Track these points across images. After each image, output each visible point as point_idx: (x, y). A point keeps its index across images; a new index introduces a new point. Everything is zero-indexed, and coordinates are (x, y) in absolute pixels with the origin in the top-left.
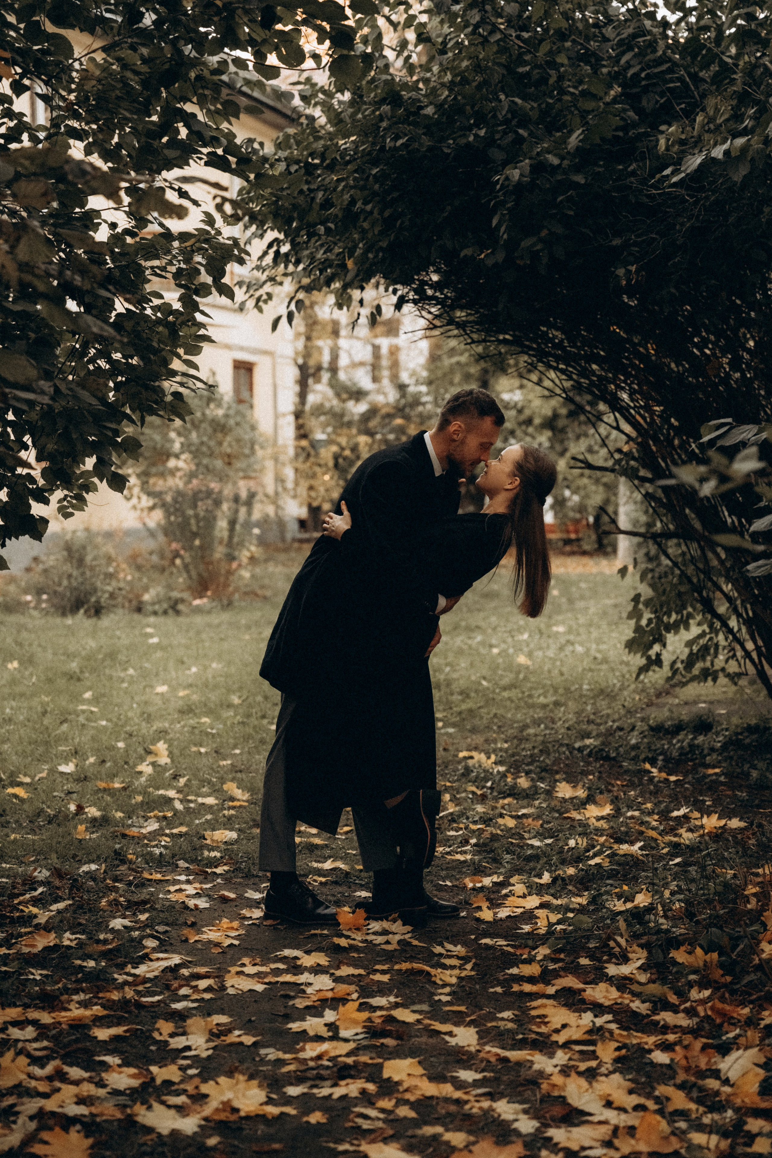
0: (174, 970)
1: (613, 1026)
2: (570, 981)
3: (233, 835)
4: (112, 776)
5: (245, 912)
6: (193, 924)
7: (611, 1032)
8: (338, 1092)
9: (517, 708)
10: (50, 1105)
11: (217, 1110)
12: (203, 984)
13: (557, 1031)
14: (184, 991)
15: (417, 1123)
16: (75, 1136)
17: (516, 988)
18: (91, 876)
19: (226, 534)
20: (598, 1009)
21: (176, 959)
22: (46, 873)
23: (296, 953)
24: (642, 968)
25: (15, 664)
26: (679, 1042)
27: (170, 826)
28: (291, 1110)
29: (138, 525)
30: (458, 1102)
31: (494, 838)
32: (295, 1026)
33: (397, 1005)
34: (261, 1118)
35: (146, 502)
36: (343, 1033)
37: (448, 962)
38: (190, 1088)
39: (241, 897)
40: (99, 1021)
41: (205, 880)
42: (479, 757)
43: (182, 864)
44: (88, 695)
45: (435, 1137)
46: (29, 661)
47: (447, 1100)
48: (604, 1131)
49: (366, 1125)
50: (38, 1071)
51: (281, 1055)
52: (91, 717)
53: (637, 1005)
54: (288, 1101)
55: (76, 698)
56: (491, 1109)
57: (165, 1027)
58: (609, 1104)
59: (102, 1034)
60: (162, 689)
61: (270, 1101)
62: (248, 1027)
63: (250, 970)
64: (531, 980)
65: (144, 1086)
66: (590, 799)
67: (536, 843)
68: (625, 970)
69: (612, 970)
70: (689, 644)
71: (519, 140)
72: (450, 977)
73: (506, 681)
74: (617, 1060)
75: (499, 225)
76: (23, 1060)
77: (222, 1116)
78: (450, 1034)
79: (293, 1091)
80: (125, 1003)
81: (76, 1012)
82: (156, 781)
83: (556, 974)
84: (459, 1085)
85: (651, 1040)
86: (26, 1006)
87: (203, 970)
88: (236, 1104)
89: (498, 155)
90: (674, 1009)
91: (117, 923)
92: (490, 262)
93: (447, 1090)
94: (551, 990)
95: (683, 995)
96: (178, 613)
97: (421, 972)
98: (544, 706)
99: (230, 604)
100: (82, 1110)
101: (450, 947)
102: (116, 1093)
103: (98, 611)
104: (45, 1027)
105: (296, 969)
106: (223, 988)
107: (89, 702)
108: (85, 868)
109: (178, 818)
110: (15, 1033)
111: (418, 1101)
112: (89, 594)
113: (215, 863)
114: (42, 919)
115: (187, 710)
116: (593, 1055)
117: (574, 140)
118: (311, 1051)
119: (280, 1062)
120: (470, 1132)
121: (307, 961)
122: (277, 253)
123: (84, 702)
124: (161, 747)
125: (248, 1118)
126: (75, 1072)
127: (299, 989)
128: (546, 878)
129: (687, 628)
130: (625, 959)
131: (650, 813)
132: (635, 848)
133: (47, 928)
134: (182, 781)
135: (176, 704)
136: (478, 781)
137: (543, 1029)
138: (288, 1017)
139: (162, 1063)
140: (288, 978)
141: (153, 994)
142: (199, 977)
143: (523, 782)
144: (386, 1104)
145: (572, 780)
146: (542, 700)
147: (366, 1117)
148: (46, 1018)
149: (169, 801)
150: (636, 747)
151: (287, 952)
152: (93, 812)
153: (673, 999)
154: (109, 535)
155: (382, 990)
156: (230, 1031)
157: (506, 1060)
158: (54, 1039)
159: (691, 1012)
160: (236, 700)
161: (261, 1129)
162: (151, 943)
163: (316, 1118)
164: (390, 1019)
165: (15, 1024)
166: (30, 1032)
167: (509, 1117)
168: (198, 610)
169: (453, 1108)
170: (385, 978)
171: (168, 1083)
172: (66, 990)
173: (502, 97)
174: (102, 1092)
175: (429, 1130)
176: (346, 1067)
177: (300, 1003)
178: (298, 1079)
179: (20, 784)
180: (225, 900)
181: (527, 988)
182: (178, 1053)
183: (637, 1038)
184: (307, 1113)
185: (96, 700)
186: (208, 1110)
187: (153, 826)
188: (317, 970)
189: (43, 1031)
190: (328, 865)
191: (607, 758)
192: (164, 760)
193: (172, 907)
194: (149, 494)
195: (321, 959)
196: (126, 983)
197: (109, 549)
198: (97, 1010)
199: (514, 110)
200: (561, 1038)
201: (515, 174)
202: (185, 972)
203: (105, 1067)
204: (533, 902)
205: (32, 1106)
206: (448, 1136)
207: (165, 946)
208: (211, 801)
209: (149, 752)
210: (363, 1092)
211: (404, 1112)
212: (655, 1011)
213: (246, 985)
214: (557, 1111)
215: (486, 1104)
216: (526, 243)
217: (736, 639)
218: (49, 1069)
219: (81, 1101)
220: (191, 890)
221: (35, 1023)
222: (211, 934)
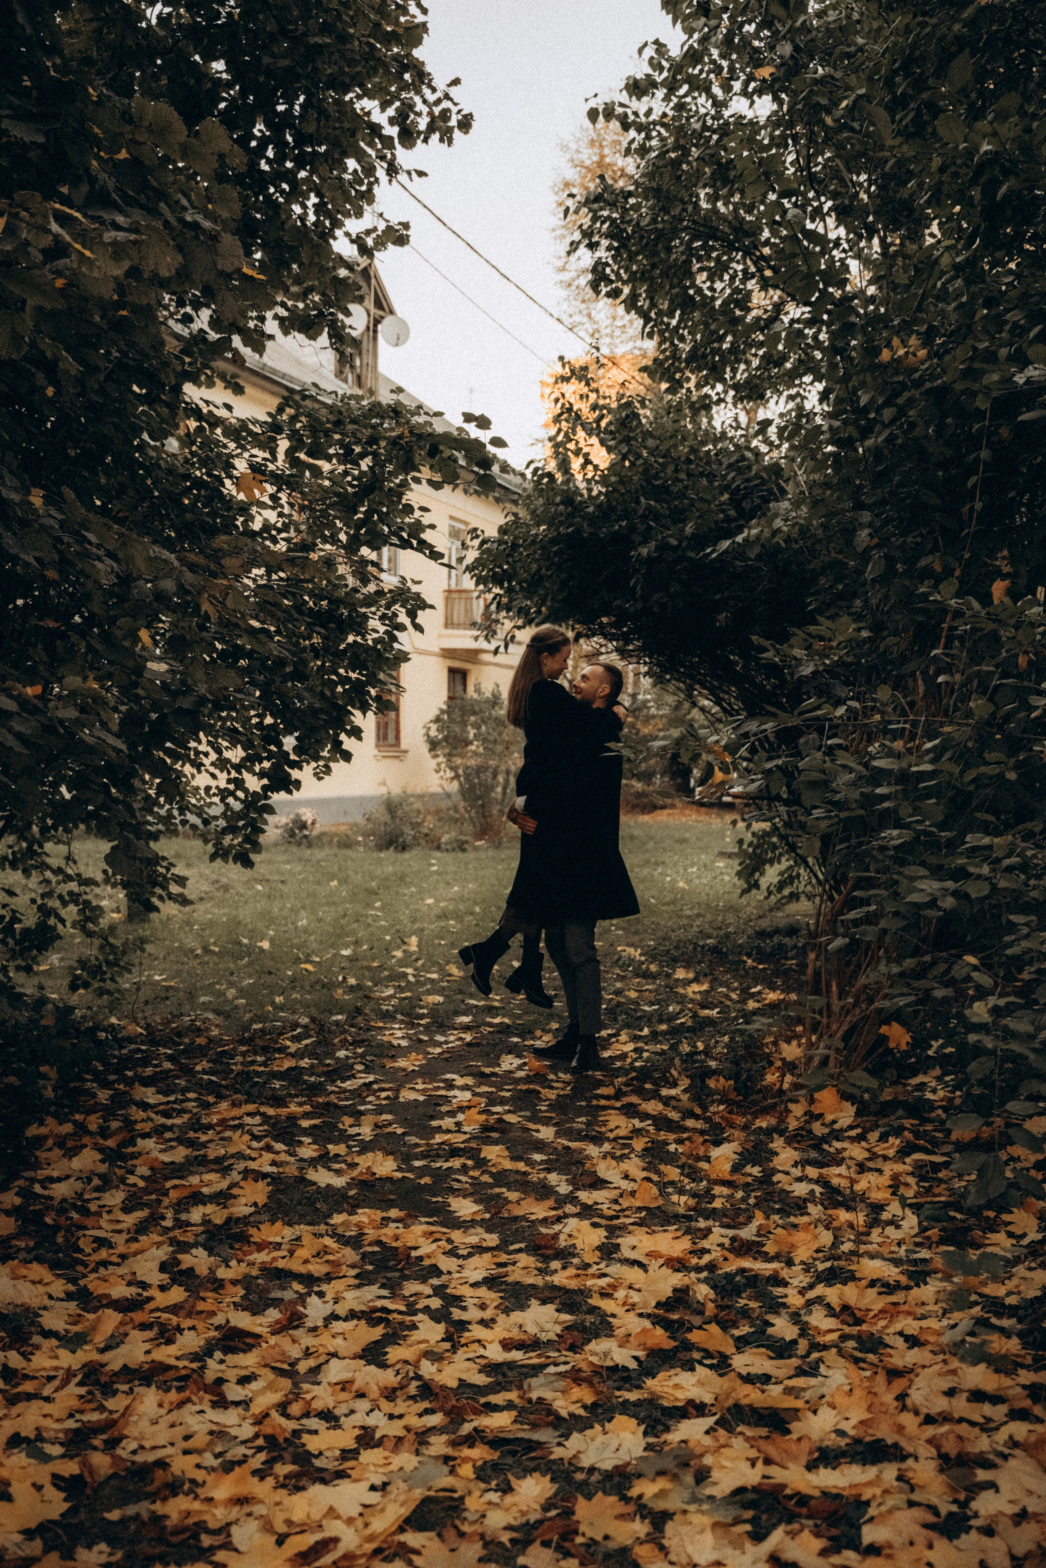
0: (368, 1085)
1: (651, 1128)
2: (634, 1099)
3: (441, 999)
4: (373, 960)
5: (430, 1050)
6: (393, 1056)
7: (648, 1131)
8: (446, 1165)
9: (670, 918)
10: (253, 1165)
11: (361, 1173)
12: (384, 1095)
13: (611, 1131)
14: (370, 1099)
15: (491, 1186)
16: (261, 1184)
17: (594, 1102)
18: (337, 1023)
19: (499, 796)
20: (645, 1116)
21: (371, 1078)
22: (307, 1020)
23: (454, 1076)
24: (685, 1091)
25: (335, 883)
26: (689, 1139)
27: (402, 992)
28: (410, 1175)
29: (440, 790)
30: (525, 1174)
31: (619, 1004)
32: (435, 1123)
33: (509, 1112)
34: (389, 1179)
35: (450, 774)
36: (466, 1129)
37: (555, 1085)
38: (349, 1159)
39: (431, 1040)
40: (306, 1115)
41: (412, 1028)
42: (631, 951)
43: (399, 1016)
44: (378, 904)
45: (499, 1195)
46: (344, 881)
47: (517, 1172)
48: (613, 1194)
49: (456, 1185)
50: (255, 1144)
51: (418, 1141)
52: (376, 918)
53: (674, 1115)
54: (412, 1169)
55: (369, 905)
56: (545, 1178)
57: (348, 1120)
58: (626, 1177)
59: (305, 1123)
60: (430, 901)
61: (399, 1169)
62: (403, 1122)
63: (420, 1087)
64: (607, 1098)
65: (321, 1157)
66: (696, 980)
67: (647, 1008)
68: (673, 1092)
69: (664, 1092)
70: (781, 874)
71: (650, 528)
72: (552, 1095)
73: (668, 899)
74: (645, 1150)
75: (636, 585)
76: (247, 1137)
77: (364, 1178)
78: (538, 1131)
79: (417, 1164)
80: (328, 1104)
81: (293, 1108)
82: (403, 963)
83: (625, 1094)
84: (530, 1163)
85: (672, 1137)
86: (262, 1104)
87: (387, 1086)
88: (375, 1170)
89: (638, 539)
90: (697, 1117)
91: (342, 1054)
92: (632, 609)
93: (521, 1166)
94: (618, 1104)
95: (705, 1109)
96: (464, 850)
97: (534, 1091)
98: (689, 917)
99: (500, 844)
100: (274, 1169)
101: (561, 1075)
102: (302, 1160)
103: (404, 848)
104: (270, 1117)
105: (450, 1085)
106: (397, 1097)
107: (378, 909)
108: (334, 1018)
109: (409, 986)
110: (248, 1120)
111: (498, 1173)
112: (397, 836)
113: (422, 1016)
114: (292, 1050)
115: (444, 916)
116: (629, 1146)
117: (689, 529)
118: (438, 1138)
119: (417, 1145)
120: (523, 1192)
121: (460, 1081)
122: (499, 603)
123: (374, 908)
124: (414, 940)
125: (381, 1179)
126: (279, 1146)
127: (447, 1100)
128: (646, 1031)
129: (779, 862)
130: (675, 1085)
131: (734, 990)
132: (714, 1013)
133: (292, 1055)
134: (420, 962)
135: (438, 911)
136: (624, 967)
137: (603, 1129)
138: (432, 1118)
139: (336, 1143)
140: (442, 1092)
141: (347, 1099)
142: (384, 1090)
143: (653, 968)
144: (476, 1173)
145: (687, 967)
146: (688, 912)
147: (458, 1181)
148: (271, 1112)
149: (405, 975)
150: (740, 946)
151: (449, 1076)
152: (352, 981)
153: (698, 1111)
154: (420, 797)
155: (502, 1101)
156: (390, 1124)
157: (569, 1148)
158: (274, 1125)
159: (708, 1120)
160: (478, 909)
161: (388, 1186)
162: (359, 1067)
163: (426, 1180)
164: (500, 1120)
165: (249, 1114)
166: (258, 1119)
167: (553, 1183)
168: (476, 849)
169: (519, 1177)
170: (508, 1094)
171: (337, 1155)
172: (291, 1095)
173: (643, 500)
174: (292, 1159)
175: (497, 1190)
176: (460, 1149)
177: (444, 1109)
178: (423, 1156)
179: (311, 962)
180: (420, 1041)
181: (603, 1102)
182: (352, 1137)
183: (663, 1135)
184: (420, 1178)
185: (381, 909)
186: (355, 1173)
187: (391, 992)
188: (465, 1088)
189: (265, 1118)
190: (497, 1020)
191: (720, 953)
192: (414, 948)
193: (381, 1045)
194: (451, 768)
195: (469, 1081)
196: (333, 1092)
197: (418, 805)
198: (308, 1108)
199: (649, 508)
200: (611, 1135)
201: (644, 551)
202: (375, 1087)
203: (300, 1143)
204: (630, 1047)
205: (241, 1165)
206: (507, 1194)
207: (368, 1070)
208: (435, 976)
209: (405, 943)
210: (464, 1166)
211: (486, 1178)
212: (683, 1119)
213: (412, 1096)
214: (587, 1180)
215: (542, 1176)
216: (656, 597)
217: (812, 871)
218: (262, 1144)
219: (274, 1163)
220: (399, 1034)
221: (263, 1115)
222: (402, 1063)
